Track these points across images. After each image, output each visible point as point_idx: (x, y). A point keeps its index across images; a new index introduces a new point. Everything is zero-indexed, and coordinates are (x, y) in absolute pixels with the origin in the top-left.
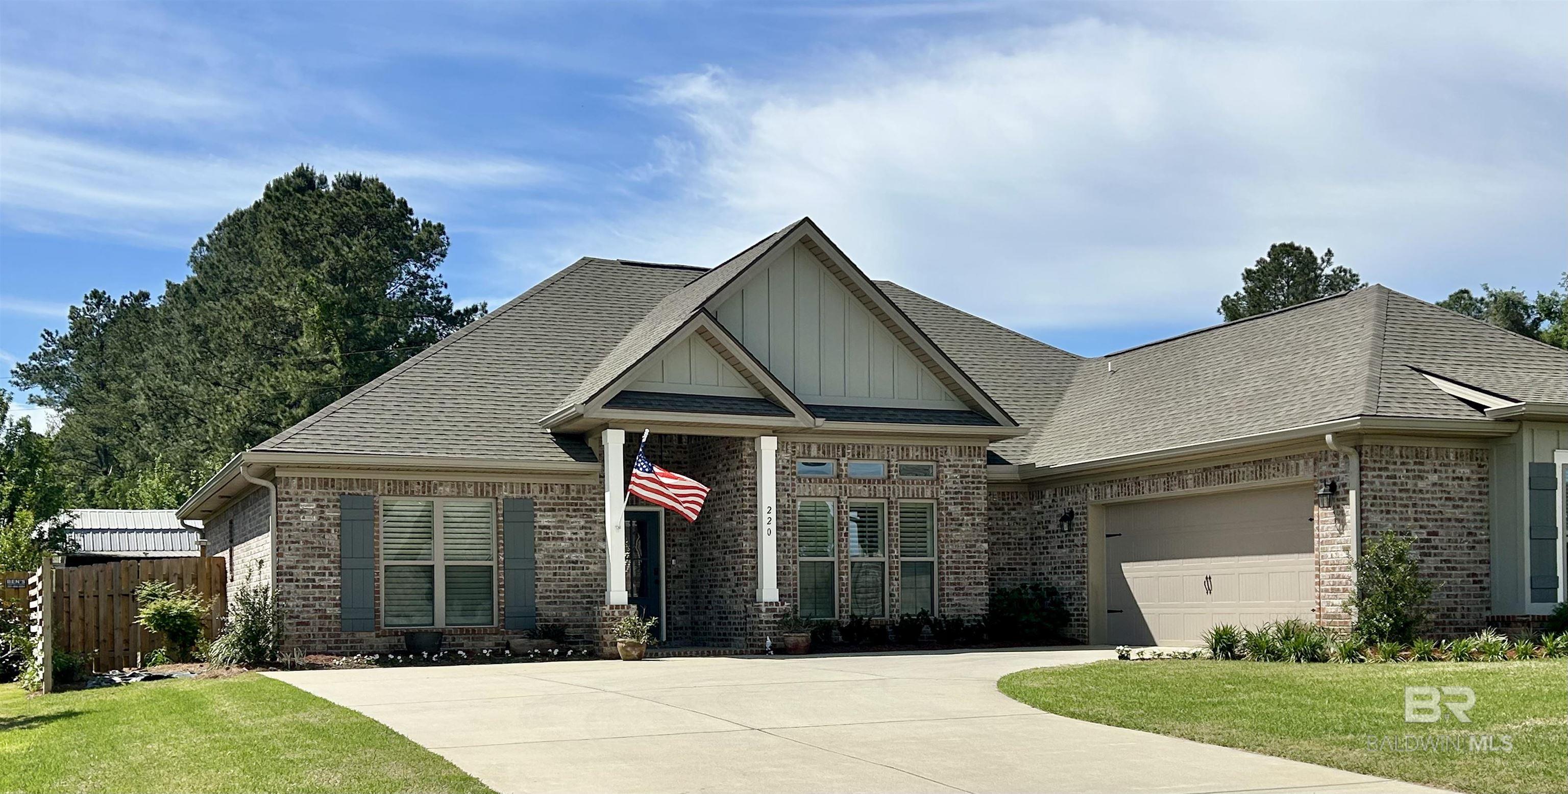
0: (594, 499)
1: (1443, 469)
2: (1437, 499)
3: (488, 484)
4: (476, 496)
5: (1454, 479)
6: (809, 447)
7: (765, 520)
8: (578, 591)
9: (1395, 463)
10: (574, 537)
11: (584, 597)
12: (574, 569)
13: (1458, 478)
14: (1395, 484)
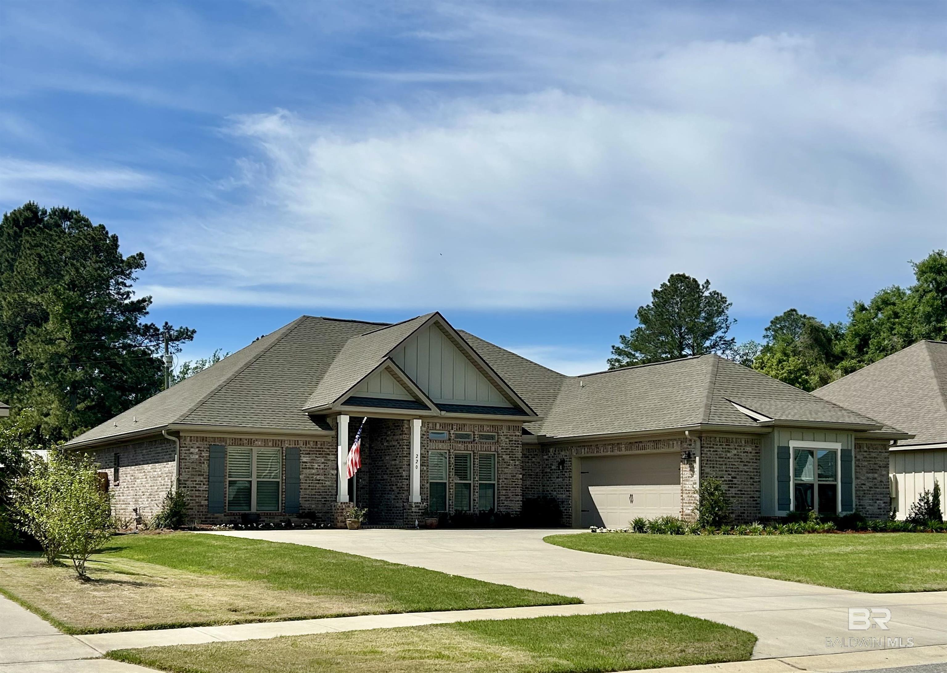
0: (328, 449)
1: (739, 448)
2: (736, 462)
3: (279, 440)
4: (273, 446)
5: (744, 452)
6: (436, 425)
7: (415, 461)
8: (320, 495)
9: (717, 445)
10: (319, 467)
11: (322, 498)
12: (318, 483)
13: (746, 452)
14: (717, 454)
